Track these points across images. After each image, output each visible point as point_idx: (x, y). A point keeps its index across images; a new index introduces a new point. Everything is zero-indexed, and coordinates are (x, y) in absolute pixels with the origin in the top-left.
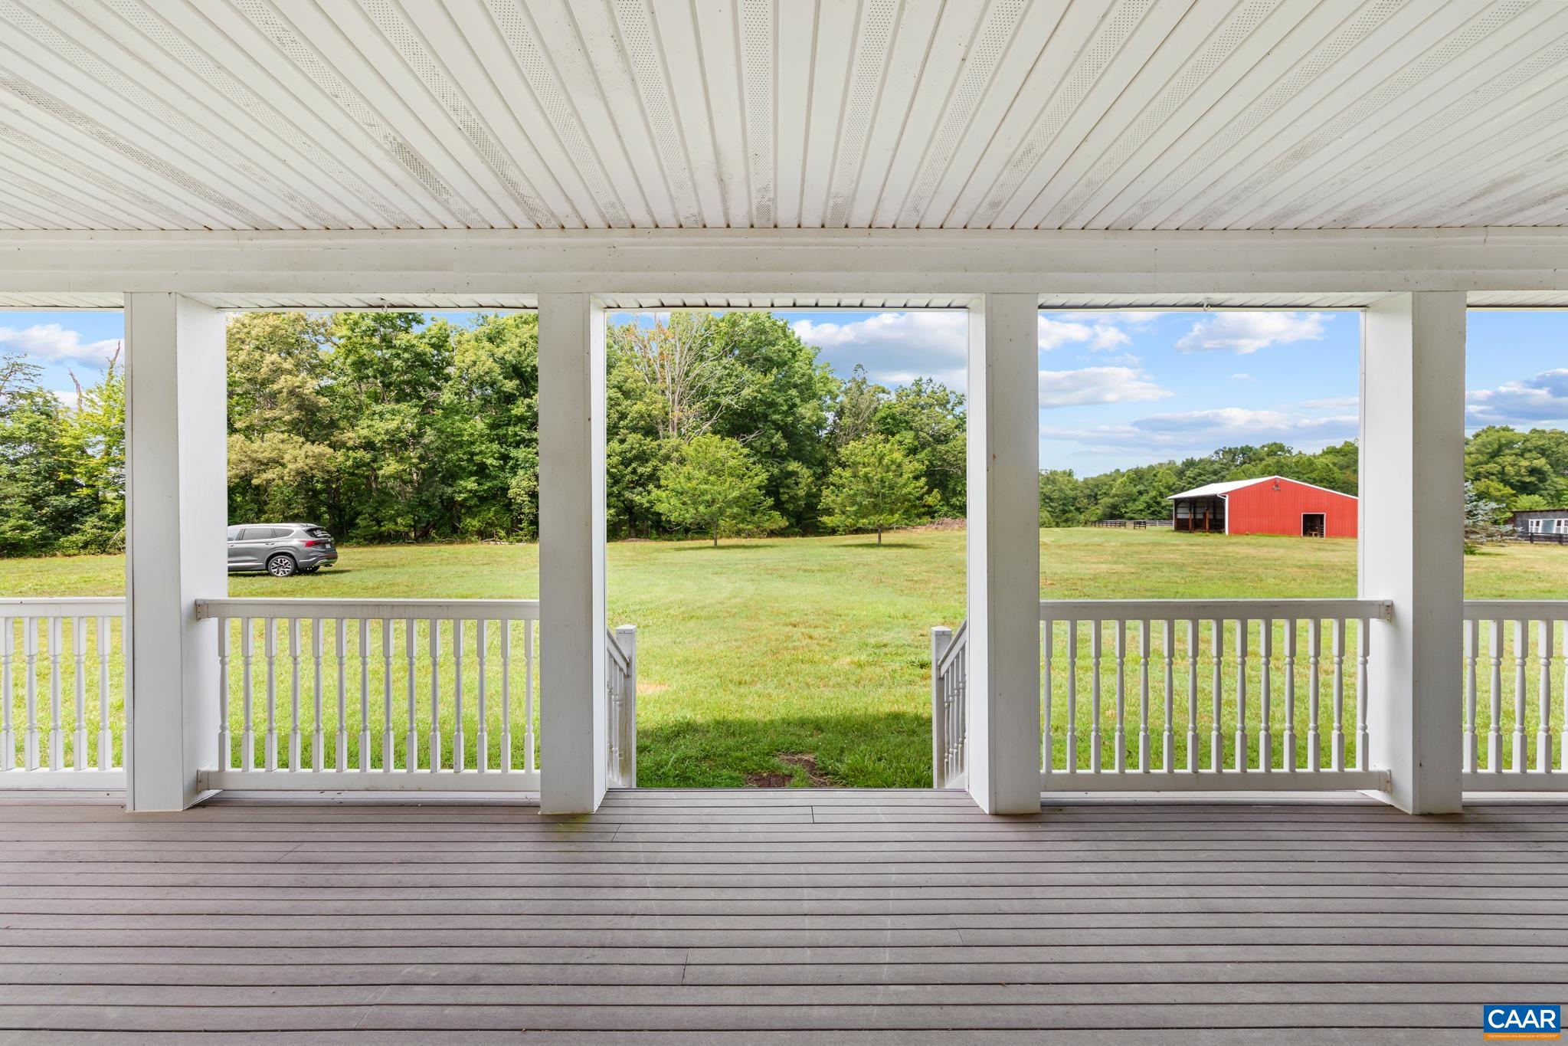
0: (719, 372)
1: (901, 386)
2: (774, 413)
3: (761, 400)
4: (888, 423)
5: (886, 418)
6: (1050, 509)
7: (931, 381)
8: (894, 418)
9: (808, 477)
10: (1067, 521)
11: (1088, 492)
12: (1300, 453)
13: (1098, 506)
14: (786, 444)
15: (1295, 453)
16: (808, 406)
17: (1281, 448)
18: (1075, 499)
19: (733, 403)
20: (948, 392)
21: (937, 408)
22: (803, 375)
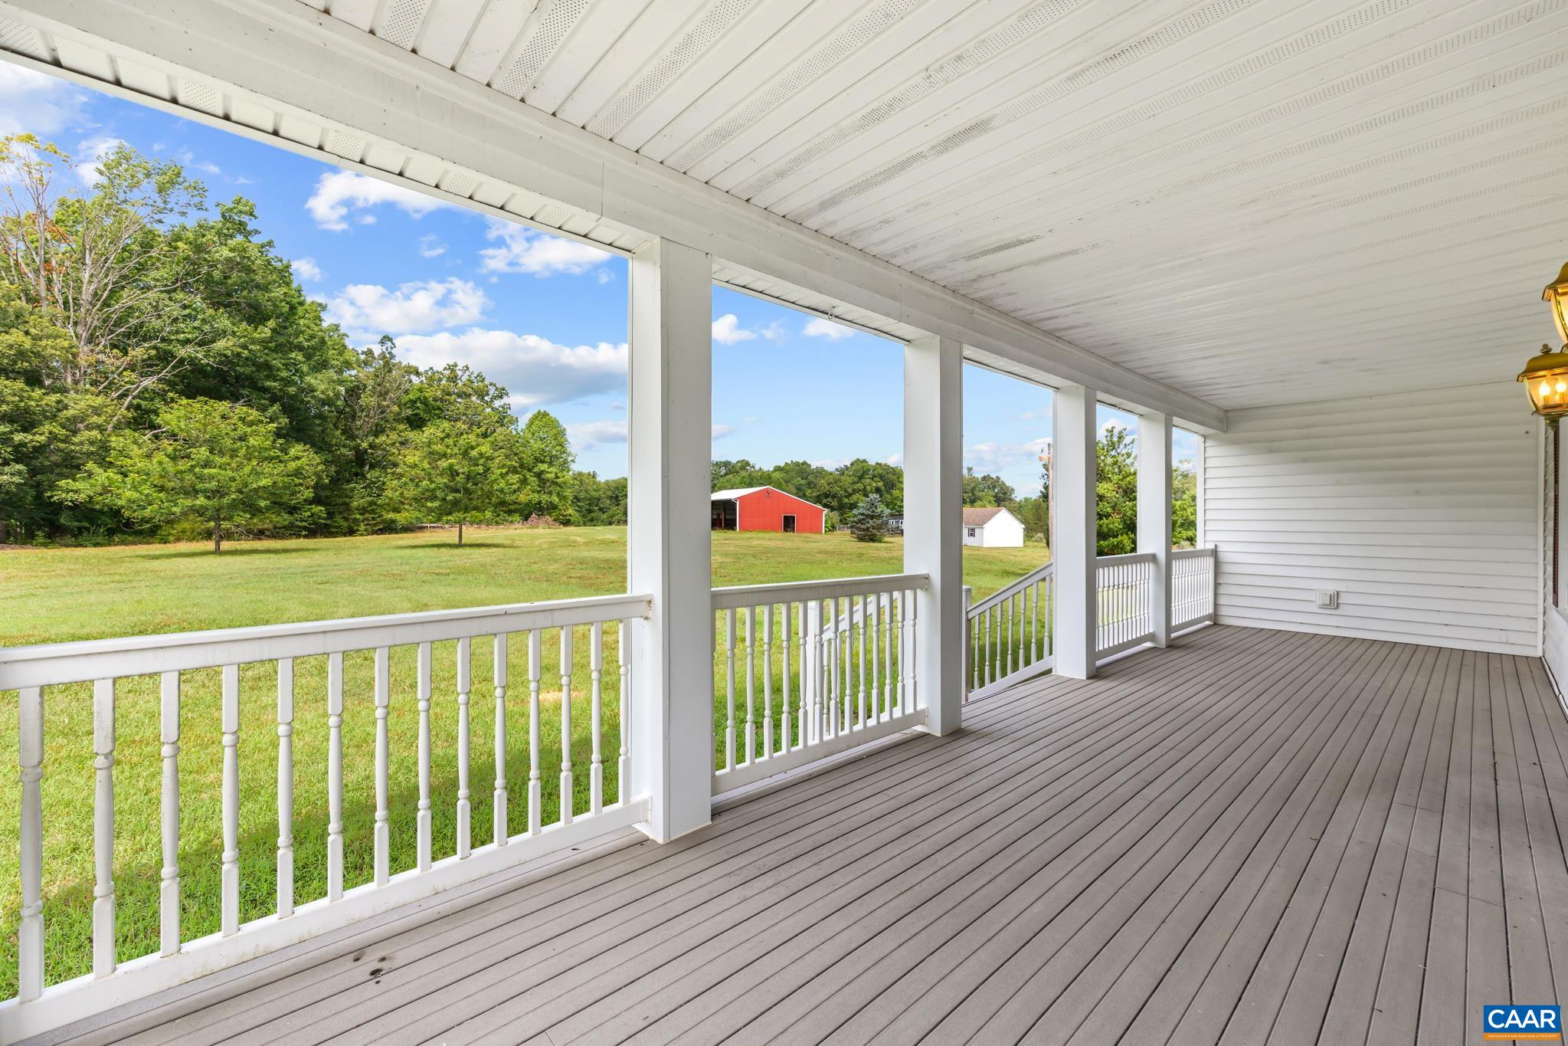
0: (175, 310)
1: (431, 368)
2: (268, 377)
3: (247, 359)
4: (418, 408)
5: (415, 402)
6: (577, 508)
7: (468, 368)
8: (425, 402)
9: (318, 464)
10: (592, 520)
11: (610, 493)
12: (760, 469)
13: (619, 507)
14: (287, 420)
15: (757, 468)
16: (320, 376)
17: (748, 464)
18: (599, 499)
19: (200, 356)
20: (487, 382)
21: (474, 398)
22: (312, 337)
